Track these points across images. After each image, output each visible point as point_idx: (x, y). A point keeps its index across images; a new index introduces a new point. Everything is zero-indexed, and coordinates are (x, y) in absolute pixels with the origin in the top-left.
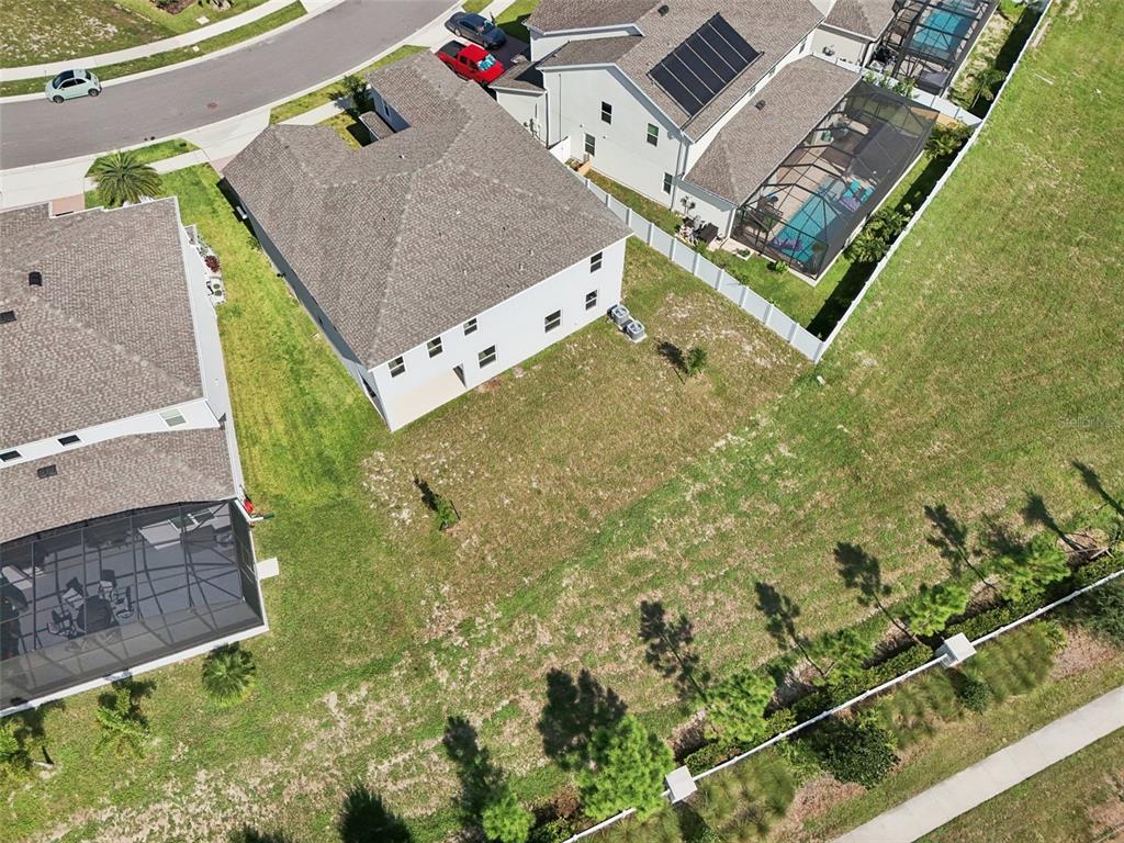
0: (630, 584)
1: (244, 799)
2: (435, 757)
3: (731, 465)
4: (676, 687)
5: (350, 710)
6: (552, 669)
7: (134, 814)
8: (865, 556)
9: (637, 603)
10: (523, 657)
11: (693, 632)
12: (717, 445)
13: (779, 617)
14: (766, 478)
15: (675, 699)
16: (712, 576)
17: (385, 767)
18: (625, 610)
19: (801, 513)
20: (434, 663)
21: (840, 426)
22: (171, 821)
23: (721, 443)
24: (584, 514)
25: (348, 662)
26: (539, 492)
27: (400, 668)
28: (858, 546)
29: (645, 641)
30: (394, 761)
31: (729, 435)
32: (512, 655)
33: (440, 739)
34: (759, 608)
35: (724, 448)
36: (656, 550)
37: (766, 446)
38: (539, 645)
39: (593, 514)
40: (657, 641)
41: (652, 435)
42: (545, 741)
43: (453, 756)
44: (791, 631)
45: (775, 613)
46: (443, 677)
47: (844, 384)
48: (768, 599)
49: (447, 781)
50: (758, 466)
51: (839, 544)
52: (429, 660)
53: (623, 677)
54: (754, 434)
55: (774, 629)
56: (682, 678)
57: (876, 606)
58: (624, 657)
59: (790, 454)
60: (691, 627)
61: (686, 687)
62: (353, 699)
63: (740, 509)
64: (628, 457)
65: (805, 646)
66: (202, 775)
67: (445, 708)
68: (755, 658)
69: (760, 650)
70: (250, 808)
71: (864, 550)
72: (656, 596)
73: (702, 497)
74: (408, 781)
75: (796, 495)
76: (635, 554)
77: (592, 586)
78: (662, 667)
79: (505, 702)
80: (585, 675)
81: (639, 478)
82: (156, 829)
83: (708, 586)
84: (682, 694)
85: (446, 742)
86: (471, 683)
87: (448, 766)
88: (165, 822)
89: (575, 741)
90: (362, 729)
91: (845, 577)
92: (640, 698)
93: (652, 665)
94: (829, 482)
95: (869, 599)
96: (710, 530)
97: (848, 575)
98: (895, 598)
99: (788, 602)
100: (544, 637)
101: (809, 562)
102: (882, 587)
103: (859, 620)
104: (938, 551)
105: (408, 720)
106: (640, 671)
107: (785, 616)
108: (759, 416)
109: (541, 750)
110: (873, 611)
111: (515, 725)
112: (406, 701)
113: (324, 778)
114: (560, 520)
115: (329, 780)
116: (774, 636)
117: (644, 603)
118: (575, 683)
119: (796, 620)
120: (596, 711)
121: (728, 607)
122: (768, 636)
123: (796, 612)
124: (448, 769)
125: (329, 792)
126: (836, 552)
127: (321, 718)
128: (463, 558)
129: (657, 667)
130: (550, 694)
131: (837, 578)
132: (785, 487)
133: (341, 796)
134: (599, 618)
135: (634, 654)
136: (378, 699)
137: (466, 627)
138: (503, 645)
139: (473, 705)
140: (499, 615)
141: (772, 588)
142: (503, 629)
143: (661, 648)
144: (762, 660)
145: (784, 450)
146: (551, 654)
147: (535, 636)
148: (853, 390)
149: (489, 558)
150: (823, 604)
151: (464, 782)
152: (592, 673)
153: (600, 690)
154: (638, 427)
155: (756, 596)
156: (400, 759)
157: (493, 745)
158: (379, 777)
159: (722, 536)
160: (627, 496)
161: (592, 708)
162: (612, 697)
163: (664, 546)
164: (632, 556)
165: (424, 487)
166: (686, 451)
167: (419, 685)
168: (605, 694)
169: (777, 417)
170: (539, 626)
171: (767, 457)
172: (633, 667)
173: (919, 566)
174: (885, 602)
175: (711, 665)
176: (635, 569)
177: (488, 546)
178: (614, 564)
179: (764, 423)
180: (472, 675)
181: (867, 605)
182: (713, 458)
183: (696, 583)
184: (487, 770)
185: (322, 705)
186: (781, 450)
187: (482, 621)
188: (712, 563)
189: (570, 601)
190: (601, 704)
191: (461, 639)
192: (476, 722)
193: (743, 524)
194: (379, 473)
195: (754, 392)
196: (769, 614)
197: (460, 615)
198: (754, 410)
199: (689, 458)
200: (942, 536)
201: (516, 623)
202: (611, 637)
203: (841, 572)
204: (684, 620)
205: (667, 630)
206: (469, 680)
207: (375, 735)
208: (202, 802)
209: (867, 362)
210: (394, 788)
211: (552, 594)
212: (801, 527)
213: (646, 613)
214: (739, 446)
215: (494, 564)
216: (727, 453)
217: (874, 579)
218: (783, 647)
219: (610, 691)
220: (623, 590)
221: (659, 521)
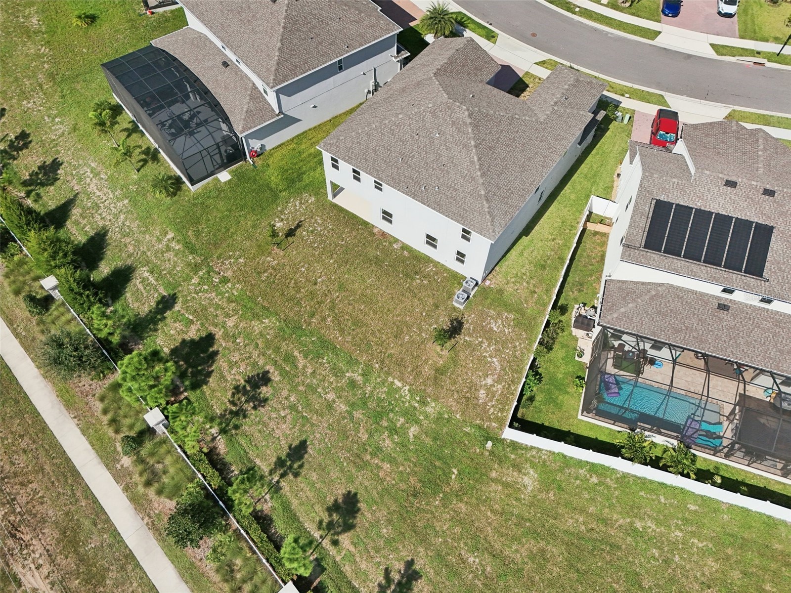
0: (278, 359)
1: (120, 223)
2: (156, 295)
3: (384, 395)
4: (225, 410)
5: (167, 246)
6: (215, 334)
7: (106, 185)
8: (355, 518)
9: (267, 368)
10: (217, 315)
11: (262, 410)
12: (396, 381)
13: (288, 463)
14: (385, 424)
15: (218, 412)
16: (300, 408)
17: (146, 274)
18: (261, 362)
19: (368, 457)
20: (201, 273)
21: (455, 471)
22: (105, 201)
23: (398, 384)
24: (312, 315)
25: (190, 233)
26: (316, 284)
27: (194, 258)
28: (359, 510)
29: (246, 381)
30: (150, 277)
31: (408, 387)
32: (216, 310)
33: (165, 294)
34: (290, 448)
35: (395, 387)
36: (305, 367)
37: (411, 415)
38: (226, 321)
39: (314, 320)
40: (248, 388)
41: (383, 336)
42: (177, 347)
43: (158, 303)
44: (282, 476)
45: (290, 460)
46: (195, 280)
47: (496, 466)
48: (298, 451)
49: (145, 308)
50: (391, 415)
51: (356, 494)
52: (201, 270)
53: (223, 377)
54: (417, 405)
55: (280, 463)
56: (231, 412)
57: (321, 537)
58: (233, 372)
59: (412, 436)
60: (263, 406)
61: (227, 416)
62: (173, 244)
63: (354, 412)
64: (360, 327)
65: (276, 489)
66: (126, 201)
67: (180, 288)
68: (258, 456)
69: (263, 458)
70: (117, 228)
71: (359, 515)
72: (275, 377)
73: (353, 384)
74: (142, 288)
75: (380, 449)
76: (298, 355)
77: (268, 337)
78: (234, 397)
79: (191, 317)
80: (216, 353)
81: (349, 339)
82: (101, 197)
83: (293, 408)
84: (222, 416)
85: (164, 297)
86: (196, 296)
87: (153, 304)
88: (105, 198)
89: (182, 363)
90: (160, 255)
91: (334, 505)
92: (214, 391)
93: (234, 390)
94: (401, 472)
95: (324, 530)
96: (331, 396)
97: (334, 508)
98: (332, 550)
99: (301, 466)
100: (230, 323)
101: (335, 474)
102: (336, 537)
103: (306, 525)
104: (381, 579)
105: (170, 274)
106: (228, 384)
107: (291, 467)
108: (433, 404)
109: (172, 347)
110: (317, 535)
111: (181, 327)
112: (178, 269)
113: (135, 250)
114: (303, 303)
115: (135, 253)
116: (275, 464)
117: (268, 372)
118: (211, 350)
119: (291, 476)
120: (199, 368)
121: (284, 426)
122: (274, 459)
123: (296, 475)
124: (152, 304)
125: (129, 256)
126: (349, 492)
127: (160, 235)
128: (261, 262)
129: (233, 394)
130: (201, 339)
131: (330, 500)
132: (384, 440)
133: (129, 262)
134: (250, 348)
135: (237, 377)
136: (176, 255)
137: (225, 280)
138: (220, 303)
139: (186, 302)
140: (236, 293)
141: (306, 452)
142: (228, 298)
143: (245, 392)
144: (258, 462)
145: (413, 431)
146: (223, 330)
147: (230, 317)
148: (494, 474)
149: (266, 274)
150: (308, 493)
151: (148, 315)
152: (219, 357)
153: (211, 366)
154: (385, 324)
155: (296, 443)
156: (151, 279)
157: (168, 321)
158: (141, 274)
159: (330, 406)
160: (334, 335)
161: (200, 365)
162: (209, 374)
163: (310, 371)
164: (296, 353)
165: (298, 226)
166: (382, 362)
167: (187, 271)
168: (210, 370)
169: (439, 418)
170: (236, 317)
171: (402, 420)
172: (229, 379)
173: (363, 566)
174: (326, 543)
175: (245, 428)
176: (289, 358)
177: (273, 271)
178: (287, 344)
179: (429, 409)
180: (200, 294)
181: (319, 528)
182: (384, 382)
183: (292, 399)
184: (155, 323)
185: (167, 233)
186: (412, 429)
187: (230, 286)
188: (308, 405)
189: (255, 328)
190: (204, 369)
191: (217, 280)
192: (177, 307)
193: (344, 418)
194: (300, 203)
195: (453, 395)
196: (288, 455)
197: (229, 274)
198: (436, 400)
199: (377, 365)
200: (396, 581)
201: (234, 304)
202: (243, 360)
203: (336, 501)
204: (266, 400)
205: (256, 391)
206: (197, 294)
207: (159, 262)
208: (115, 208)
209: (526, 480)
210: (138, 284)
211: (256, 316)
212: (358, 460)
213: (263, 374)
214: (401, 396)
215: (263, 279)
216: (393, 390)
217: (340, 529)
218: (271, 473)
219: (213, 371)
220: (273, 356)
221: (324, 361)
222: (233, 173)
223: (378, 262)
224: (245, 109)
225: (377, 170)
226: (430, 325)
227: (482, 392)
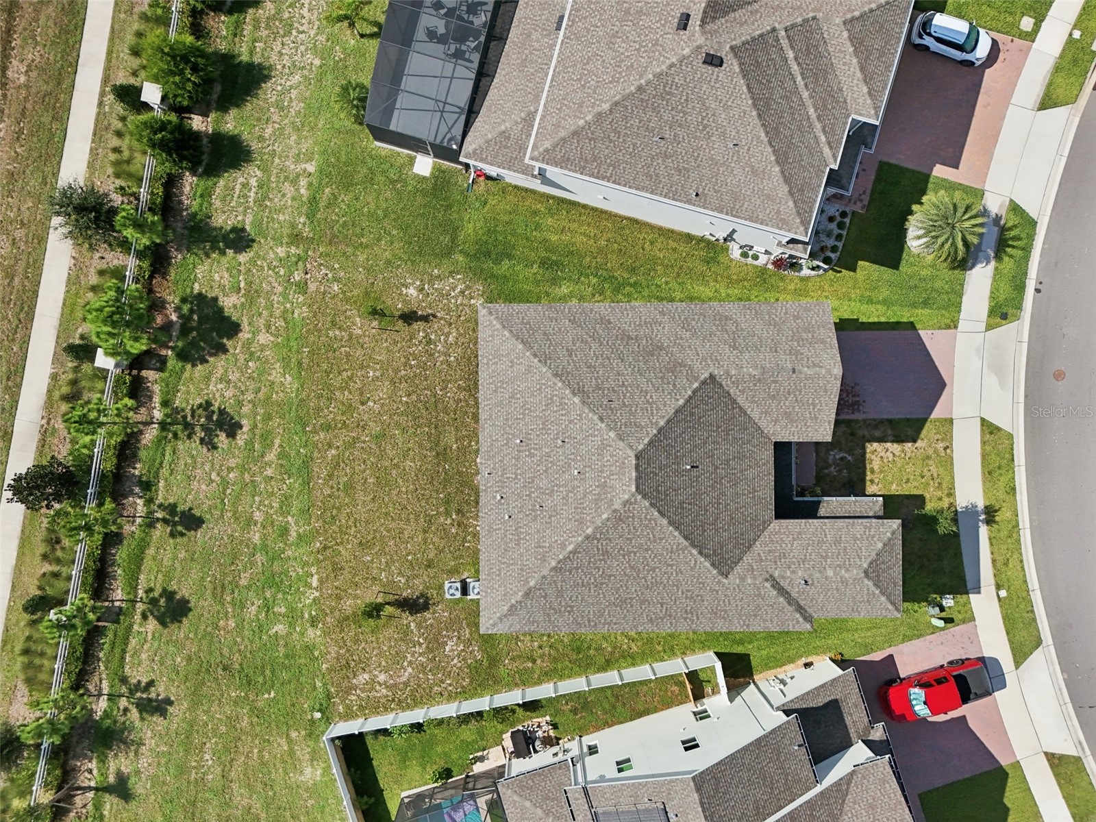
0: (260, 426)
1: (289, 83)
2: (240, 218)
3: (294, 574)
4: (183, 410)
5: (298, 176)
6: (241, 330)
7: (320, 10)
8: (172, 622)
9: (244, 422)
10: (260, 314)
11: (205, 450)
12: (316, 577)
13: (177, 519)
14: (268, 595)
15: (177, 403)
16: (229, 491)
17: (253, 182)
18: (246, 409)
19: (229, 599)
20: (293, 250)
21: (272, 695)
22: (303, 32)
23: (315, 582)
24: (327, 427)
25: (327, 190)
26: (363, 404)
27: (304, 224)
28: (180, 622)
29: (219, 409)
30: (254, 190)
31: (317, 594)
32: (266, 308)
33: (248, 228)
34: (191, 509)
35: (309, 580)
36: (269, 464)
37: (293, 617)
38: (261, 331)
39: (322, 435)
40: (215, 418)
41: (353, 529)
42: (206, 297)
43: (234, 230)
44: (165, 521)
45: (180, 518)
46: (281, 251)
47: (303, 733)
48: (192, 521)
49: (222, 220)
50: (280, 596)
51: (190, 610)
52: (298, 247)
53: (207, 378)
54: (306, 616)
55: (172, 509)
56: (185, 417)
57: (141, 598)
58: (219, 386)
59: (274, 631)
60: (209, 450)
61: (179, 416)
62: (303, 182)
63: (259, 554)
64: (348, 495)
65: (150, 523)
66: (317, 62)
67: (262, 241)
68: (166, 480)
69: (168, 487)
70: (281, 85)
71: (177, 625)
72: (241, 438)
73: (285, 531)
74: (237, 193)
75: (242, 606)
76: (276, 446)
77: (274, 396)
78: (198, 408)
79: (242, 285)
80: (225, 351)
81: (327, 491)
82: (304, 21)
83: (225, 483)
84: (177, 411)
85: (243, 230)
86: (266, 268)
87: (230, 224)
88: (304, 28)
89: (195, 317)
90: (282, 178)
91: (171, 592)
92: (192, 380)
93: (204, 402)
94: (235, 643)
95: (147, 597)
96: (258, 516)
97: (169, 595)
98: (138, 617)
99: (182, 535)
100: (263, 338)
101: (195, 574)
102: (149, 614)
103: (142, 577)
104: (144, 680)
105: (270, 212)
106: (206, 391)
107: (175, 524)
108: (318, 633)
109: (204, 291)
110: (141, 593)
111: (227, 283)
112: (281, 218)
113: (270, 139)
114: (333, 406)
115: (267, 142)
116: (170, 504)
117: (241, 427)
118: (225, 341)
119: (168, 530)
120: (202, 344)
121: (204, 487)
122: (171, 501)
123: (172, 535)
124: (229, 222)
125: (261, 139)
126: (188, 602)
127: (304, 154)
128: (348, 313)
129: (200, 406)
130: (229, 318)
131: (174, 586)
132: (253, 604)
133: (254, 146)
134: (252, 385)
135: (217, 395)
136: (294, 199)
137: (302, 287)
138: (276, 305)
139: (252, 262)
140: (296, 315)
141: (196, 530)
142: (286, 311)
143: (209, 418)
144: (162, 484)
145: (280, 628)
146: (250, 336)
147: (268, 332)
148: (294, 735)
149: (337, 333)
150: (165, 560)
151: (215, 229)
152: (223, 356)
153: (211, 355)
154: (367, 522)
155: (197, 512)
156: (252, 194)
157: (224, 260)
158: (250, 176)
159: (250, 522)
160: (320, 471)
161: (205, 342)
162: (204, 361)
163: (269, 472)
164: (277, 442)
165: (425, 319)
166: (325, 548)
167: (286, 231)
168: (207, 357)
169: (308, 648)
170: (272, 339)
171: (283, 610)
172: (211, 387)
173: (144, 656)
174: (140, 607)
175: (181, 446)
176: (267, 439)
177: (346, 338)
178: (279, 425)
179: (311, 632)
180: (270, 272)
181: (146, 592)
182: (306, 564)
183: (231, 475)
184: (214, 248)
185: (311, 160)
186: (281, 627)
187: (300, 300)
188: (237, 499)
189: (274, 372)
190: (203, 349)
191: (297, 278)
192: (243, 258)
193: (247, 546)
195: (340, 648)
196: (183, 513)
197: (312, 287)
198: (326, 633)
199: (318, 544)
200: (150, 696)
201: (283, 324)
202: (235, 387)
203: (175, 593)
204: (215, 448)
205: (216, 430)
206: (269, 269)
207: (274, 185)
208: (302, 56)
209: (308, 771)
210: (239, 182)
211: (286, 361)
212: (219, 590)
213: (235, 422)
214: (304, 593)
215: (331, 334)
216: (304, 580)
217: (156, 613)
218: (160, 506)
219: (207, 361)
220: (259, 418)
221: (287, 482)
222: (437, 170)
223: (442, 455)
224: (503, 128)
225: (491, 416)
226: (400, 574)
227: (366, 676)
